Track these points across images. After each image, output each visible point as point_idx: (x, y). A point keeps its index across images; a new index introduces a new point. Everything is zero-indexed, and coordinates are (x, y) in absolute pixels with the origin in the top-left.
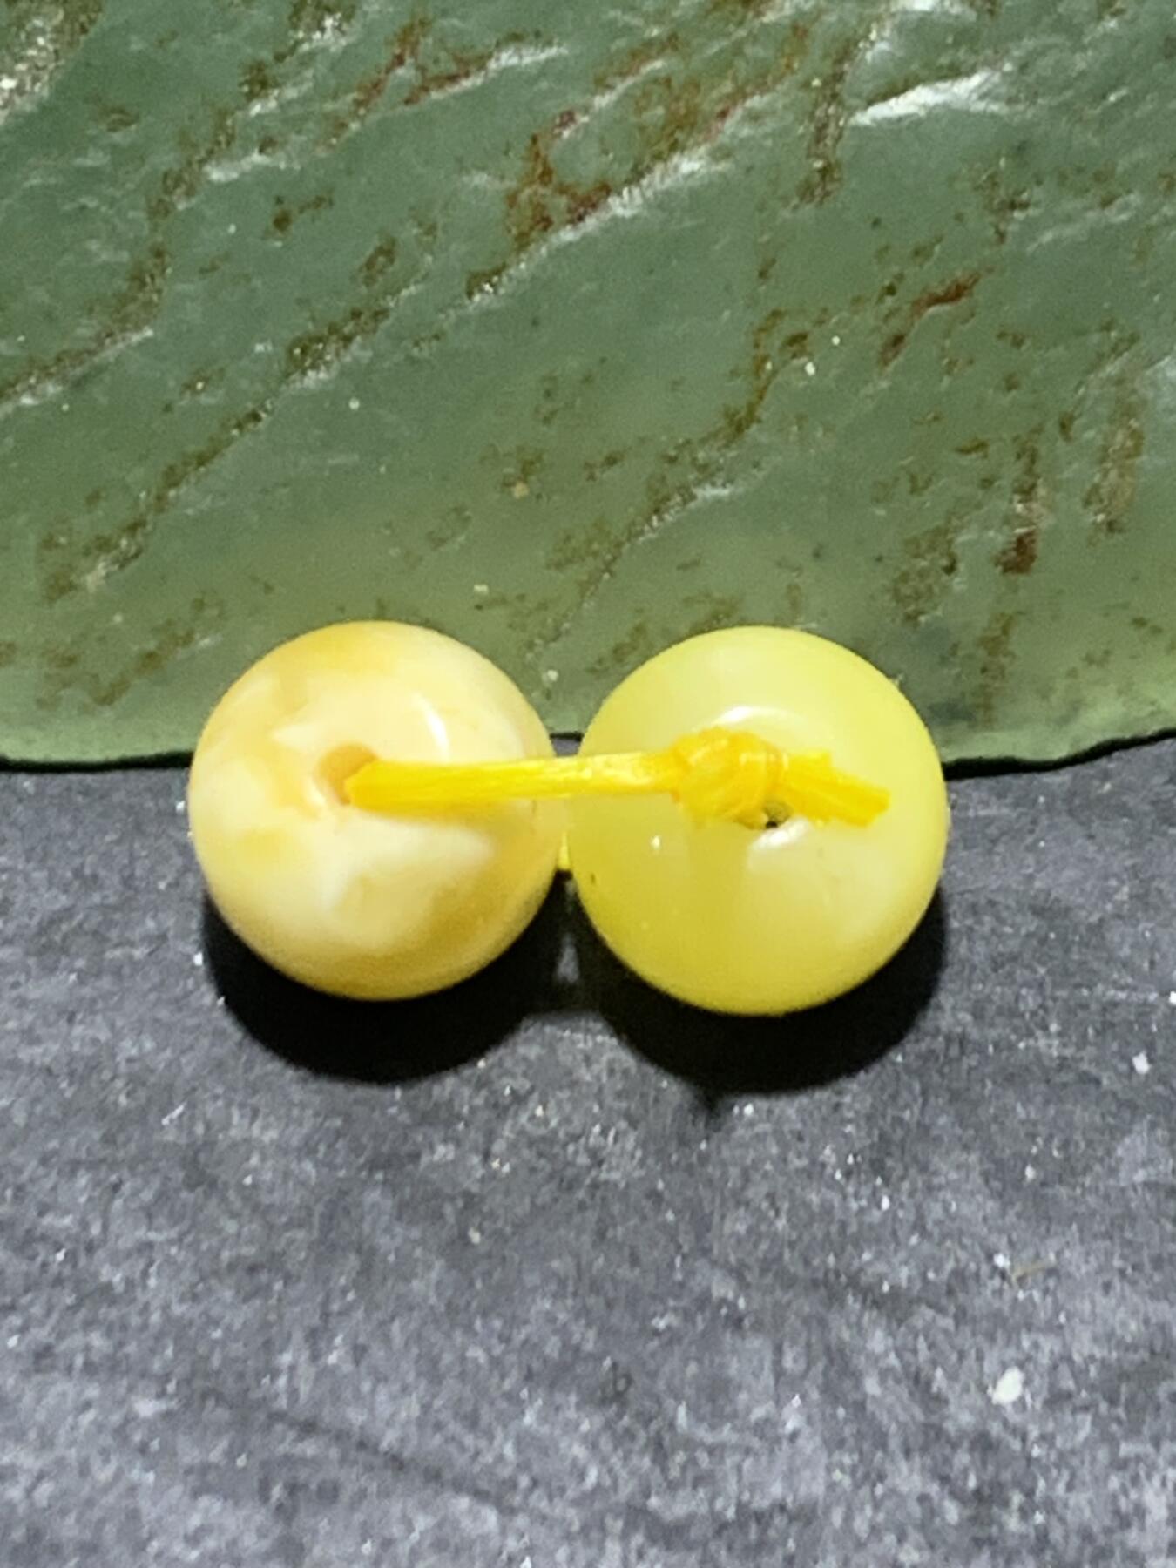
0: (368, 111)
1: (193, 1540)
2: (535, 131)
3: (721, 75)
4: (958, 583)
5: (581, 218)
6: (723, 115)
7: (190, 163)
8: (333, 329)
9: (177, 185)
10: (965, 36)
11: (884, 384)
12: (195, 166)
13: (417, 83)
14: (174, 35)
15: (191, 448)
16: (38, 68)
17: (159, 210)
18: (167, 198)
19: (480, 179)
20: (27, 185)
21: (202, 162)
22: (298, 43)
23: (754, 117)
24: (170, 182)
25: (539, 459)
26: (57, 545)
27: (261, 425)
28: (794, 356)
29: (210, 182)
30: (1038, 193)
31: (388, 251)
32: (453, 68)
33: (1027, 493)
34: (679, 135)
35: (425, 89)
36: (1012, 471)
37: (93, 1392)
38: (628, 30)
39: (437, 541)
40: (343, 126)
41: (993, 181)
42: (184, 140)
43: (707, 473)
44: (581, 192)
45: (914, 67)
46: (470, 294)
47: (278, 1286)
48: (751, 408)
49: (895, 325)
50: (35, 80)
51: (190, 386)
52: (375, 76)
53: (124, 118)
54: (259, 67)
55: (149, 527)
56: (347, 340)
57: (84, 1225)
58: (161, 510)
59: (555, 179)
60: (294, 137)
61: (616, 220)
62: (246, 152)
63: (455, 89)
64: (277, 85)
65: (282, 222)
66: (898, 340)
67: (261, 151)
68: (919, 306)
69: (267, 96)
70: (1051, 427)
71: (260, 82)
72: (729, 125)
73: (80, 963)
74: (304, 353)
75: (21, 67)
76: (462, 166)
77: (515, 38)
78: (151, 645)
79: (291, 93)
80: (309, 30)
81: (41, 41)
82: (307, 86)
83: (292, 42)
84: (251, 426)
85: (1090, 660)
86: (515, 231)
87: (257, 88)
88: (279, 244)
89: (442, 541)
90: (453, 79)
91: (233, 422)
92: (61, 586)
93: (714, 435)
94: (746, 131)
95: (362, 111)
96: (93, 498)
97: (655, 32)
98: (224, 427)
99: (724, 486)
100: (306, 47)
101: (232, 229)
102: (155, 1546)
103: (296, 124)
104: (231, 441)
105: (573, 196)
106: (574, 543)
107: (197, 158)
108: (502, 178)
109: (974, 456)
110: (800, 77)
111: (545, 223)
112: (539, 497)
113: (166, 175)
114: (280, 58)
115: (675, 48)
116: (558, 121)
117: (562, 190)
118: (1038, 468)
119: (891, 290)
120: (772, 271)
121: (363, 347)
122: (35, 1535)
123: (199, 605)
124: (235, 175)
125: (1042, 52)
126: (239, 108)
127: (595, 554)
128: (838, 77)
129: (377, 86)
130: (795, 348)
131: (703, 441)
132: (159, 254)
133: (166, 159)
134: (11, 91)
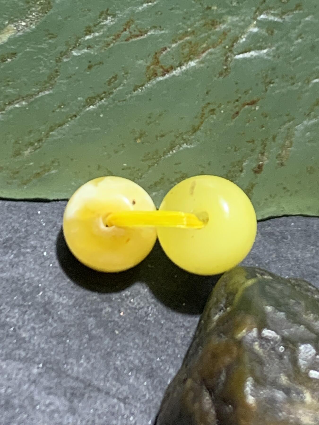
0: (116, 41)
1: (47, 406)
2: (157, 51)
3: (204, 42)
4: (242, 174)
5: (165, 75)
6: (203, 52)
7: (68, 49)
8: (98, 96)
9: (64, 55)
10: (265, 39)
11: (232, 124)
12: (69, 50)
13: (129, 36)
14: (69, 17)
15: (57, 122)
16: (32, 21)
17: (58, 61)
18: (61, 58)
19: (140, 62)
20: (26, 50)
21: (71, 50)
22: (100, 22)
23: (211, 54)
24: (62, 54)
25: (144, 133)
26: (19, 143)
27: (77, 118)
28: (211, 114)
29: (73, 55)
30: (277, 80)
31: (115, 78)
32: (139, 33)
33: (263, 154)
34: (192, 56)
35: (131, 38)
36: (259, 149)
37: (21, 366)
38: (182, 28)
39: (116, 152)
40: (109, 45)
41: (266, 76)
42: (67, 43)
43: (186, 141)
44: (166, 68)
45: (252, 46)
46: (134, 91)
47: (68, 341)
48: (199, 126)
49: (237, 109)
50: (31, 24)
51: (60, 107)
52: (118, 33)
53: (53, 37)
54: (90, 27)
55: (44, 141)
56: (102, 99)
57: (18, 322)
58: (48, 137)
59: (160, 64)
60: (96, 46)
61: (174, 76)
62: (84, 48)
63: (138, 38)
64: (93, 32)
65: (90, 67)
66: (237, 113)
67: (87, 49)
68: (244, 105)
69: (90, 35)
70: (270, 138)
71: (89, 31)
72: (204, 55)
73: (15, 252)
74: (90, 101)
75: (28, 20)
76: (137, 58)
77: (155, 27)
78: (39, 171)
79: (97, 34)
80: (104, 19)
81: (34, 14)
82: (101, 33)
83: (98, 22)
84: (74, 118)
85: (271, 196)
86: (148, 76)
87: (88, 33)
88: (88, 73)
89: (117, 152)
90: (137, 36)
91: (69, 117)
92: (17, 154)
93: (189, 131)
94: (208, 57)
95: (114, 41)
96: (30, 132)
97: (189, 30)
98: (67, 118)
99: (189, 145)
100: (102, 24)
101: (77, 68)
102: (38, 407)
103: (97, 43)
104: (68, 121)
105: (163, 69)
106: (149, 155)
107: (71, 48)
108: (147, 62)
109: (251, 143)
110: (223, 45)
111: (156, 75)
112: (143, 143)
113: (62, 52)
114: (95, 26)
115: (194, 34)
116: (162, 49)
117: (162, 67)
118: (266, 148)
119: (237, 101)
120: (210, 93)
121: (105, 101)
122: (7, 402)
123: (53, 162)
124: (79, 54)
125: (282, 46)
126: (82, 37)
127: (154, 159)
128: (233, 46)
129: (118, 36)
130: (211, 112)
131: (186, 133)
132: (57, 71)
133: (62, 48)
134: (24, 26)
